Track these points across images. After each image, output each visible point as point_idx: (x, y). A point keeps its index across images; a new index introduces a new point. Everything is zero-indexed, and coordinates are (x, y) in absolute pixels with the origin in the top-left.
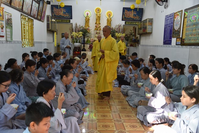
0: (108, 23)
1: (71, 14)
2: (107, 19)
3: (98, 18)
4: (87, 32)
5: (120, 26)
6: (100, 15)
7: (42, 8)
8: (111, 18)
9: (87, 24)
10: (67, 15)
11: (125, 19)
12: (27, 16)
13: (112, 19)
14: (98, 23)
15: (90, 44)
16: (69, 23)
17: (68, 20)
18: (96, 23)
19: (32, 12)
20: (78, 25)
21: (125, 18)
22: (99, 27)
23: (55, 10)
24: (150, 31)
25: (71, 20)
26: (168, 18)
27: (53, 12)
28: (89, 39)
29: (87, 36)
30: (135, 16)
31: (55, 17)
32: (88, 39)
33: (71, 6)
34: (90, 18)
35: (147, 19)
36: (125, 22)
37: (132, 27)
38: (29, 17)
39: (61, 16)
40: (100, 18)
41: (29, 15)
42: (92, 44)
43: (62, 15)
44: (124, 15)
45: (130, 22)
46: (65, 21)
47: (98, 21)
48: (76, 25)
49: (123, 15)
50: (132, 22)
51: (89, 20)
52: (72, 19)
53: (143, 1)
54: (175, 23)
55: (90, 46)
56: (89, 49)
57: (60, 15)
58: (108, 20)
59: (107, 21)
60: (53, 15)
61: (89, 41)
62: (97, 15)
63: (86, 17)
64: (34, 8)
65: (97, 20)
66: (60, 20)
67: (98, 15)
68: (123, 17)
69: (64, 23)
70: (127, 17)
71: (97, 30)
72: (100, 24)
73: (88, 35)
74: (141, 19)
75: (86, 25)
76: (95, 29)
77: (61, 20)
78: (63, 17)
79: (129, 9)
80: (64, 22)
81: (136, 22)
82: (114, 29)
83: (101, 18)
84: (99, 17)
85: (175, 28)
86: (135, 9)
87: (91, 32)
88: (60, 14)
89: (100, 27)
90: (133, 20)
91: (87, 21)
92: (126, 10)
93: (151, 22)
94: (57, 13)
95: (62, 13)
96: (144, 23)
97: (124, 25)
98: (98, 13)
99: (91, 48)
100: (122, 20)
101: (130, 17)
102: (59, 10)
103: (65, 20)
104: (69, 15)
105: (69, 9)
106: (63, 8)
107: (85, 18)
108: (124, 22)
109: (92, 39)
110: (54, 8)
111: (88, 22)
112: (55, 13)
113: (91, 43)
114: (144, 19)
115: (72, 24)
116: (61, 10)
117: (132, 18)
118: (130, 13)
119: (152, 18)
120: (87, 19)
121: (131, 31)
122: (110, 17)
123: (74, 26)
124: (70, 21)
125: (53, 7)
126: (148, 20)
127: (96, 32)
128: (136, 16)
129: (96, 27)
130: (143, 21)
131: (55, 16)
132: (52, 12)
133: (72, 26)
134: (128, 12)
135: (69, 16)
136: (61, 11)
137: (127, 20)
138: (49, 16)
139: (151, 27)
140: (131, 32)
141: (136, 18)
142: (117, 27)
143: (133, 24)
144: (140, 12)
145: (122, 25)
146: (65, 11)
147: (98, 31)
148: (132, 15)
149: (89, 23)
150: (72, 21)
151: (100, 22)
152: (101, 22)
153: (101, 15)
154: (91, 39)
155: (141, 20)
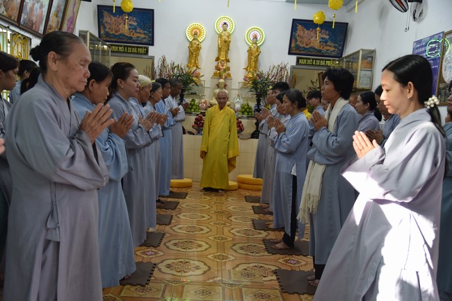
0: (250, 59)
1: (149, 32)
2: (247, 48)
3: (225, 45)
4: (192, 81)
5: (282, 68)
6: (228, 37)
7: (62, 8)
8: (258, 48)
9: (193, 61)
10: (141, 35)
11: (298, 52)
12: (7, 25)
13: (262, 49)
14: (222, 58)
15: (198, 115)
16: (146, 56)
17: (142, 48)
18: (217, 59)
19: (24, 16)
20: (168, 62)
21: (297, 47)
22: (225, 70)
23: (109, 21)
24: (367, 84)
25: (150, 48)
26: (423, 49)
27: (104, 25)
28: (197, 101)
29: (190, 92)
30: (326, 42)
31: (108, 39)
32: (193, 100)
33: (153, 10)
34: (202, 45)
35: (358, 52)
36: (298, 59)
37: (316, 73)
38: (12, 28)
39: (124, 36)
40: (228, 46)
41: (12, 24)
42: (204, 114)
43: (126, 34)
44: (295, 38)
45: (310, 59)
46: (134, 50)
47: (223, 53)
48: (164, 61)
49: (293, 40)
50: (316, 59)
51: (198, 49)
52: (153, 44)
53: (349, 2)
54: (444, 63)
55: (196, 119)
56: (193, 127)
57: (121, 35)
58: (250, 51)
59: (247, 54)
60: (102, 32)
61: (194, 107)
62: (220, 36)
63: (191, 42)
64: (33, 5)
65: (220, 49)
66: (121, 46)
67: (225, 37)
68: (293, 45)
69: (132, 55)
70: (302, 46)
71: (220, 77)
72: (228, 61)
73: (195, 89)
74: (342, 51)
75: (190, 62)
76: (215, 74)
77: (125, 47)
78: (129, 40)
79: (308, 24)
80: (132, 53)
81: (326, 60)
82: (266, 77)
83: (231, 44)
84: (225, 41)
85: (444, 76)
86: (326, 25)
87: (203, 83)
88: (121, 32)
89: (228, 69)
90: (319, 53)
91: (194, 51)
92: (300, 27)
93: (370, 59)
94: (114, 27)
95: (125, 29)
96: (349, 62)
97: (293, 68)
98: (224, 32)
99: (199, 125)
100: (290, 53)
101: (312, 45)
102: (120, 20)
103: (134, 47)
104: (145, 34)
105: (146, 18)
106: (129, 14)
107: (188, 44)
108: (294, 58)
109: (205, 102)
110: (106, 13)
111: (197, 55)
112: (108, 26)
113: (202, 113)
114: (349, 51)
115: (152, 58)
116: (125, 21)
117: (317, 47)
118: (312, 34)
119: (372, 48)
120: (195, 46)
121: (312, 82)
122: (256, 44)
123: (157, 64)
124: (147, 52)
125: (102, 10)
126: (362, 56)
127: (216, 81)
128: (328, 44)
129: (217, 68)
130: (346, 57)
131: (107, 34)
132: (100, 24)
133: (153, 64)
134: (306, 32)
135: (145, 38)
136: (125, 24)
137: (302, 52)
138: (87, 32)
139: (368, 73)
140: (312, 86)
141: (328, 48)
142: (275, 71)
143: (320, 65)
144: (339, 32)
145: (288, 67)
146: (136, 24)
147: (222, 81)
148: (315, 39)
149: (199, 57)
150: (152, 51)
151: (229, 57)
152: (232, 56)
153: (231, 37)
154: (203, 101)
155: (339, 56)
